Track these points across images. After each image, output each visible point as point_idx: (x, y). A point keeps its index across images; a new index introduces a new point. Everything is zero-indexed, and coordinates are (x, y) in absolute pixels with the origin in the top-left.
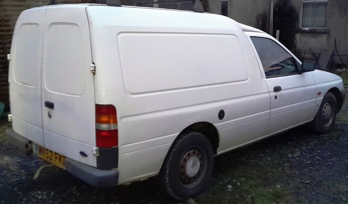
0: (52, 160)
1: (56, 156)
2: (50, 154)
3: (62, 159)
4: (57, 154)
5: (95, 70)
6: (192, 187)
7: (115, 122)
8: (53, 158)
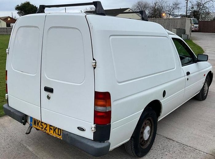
0: (47, 130)
1: (51, 127)
2: (45, 126)
3: (57, 130)
4: (52, 126)
5: (95, 65)
6: (145, 148)
7: (110, 105)
8: (48, 128)
